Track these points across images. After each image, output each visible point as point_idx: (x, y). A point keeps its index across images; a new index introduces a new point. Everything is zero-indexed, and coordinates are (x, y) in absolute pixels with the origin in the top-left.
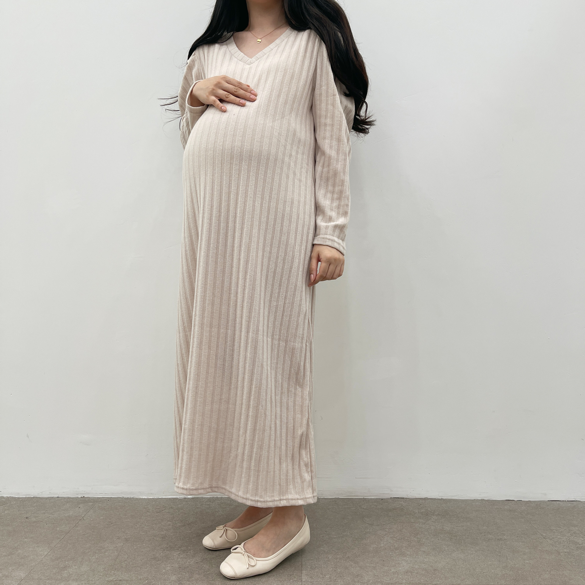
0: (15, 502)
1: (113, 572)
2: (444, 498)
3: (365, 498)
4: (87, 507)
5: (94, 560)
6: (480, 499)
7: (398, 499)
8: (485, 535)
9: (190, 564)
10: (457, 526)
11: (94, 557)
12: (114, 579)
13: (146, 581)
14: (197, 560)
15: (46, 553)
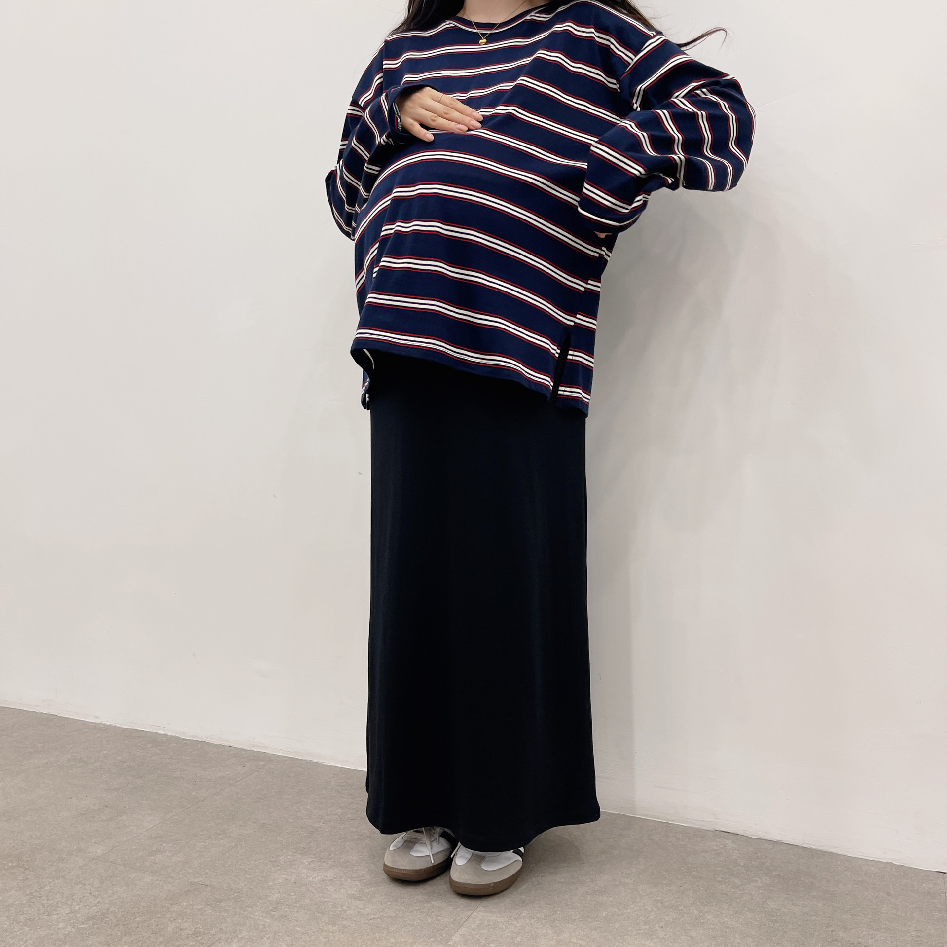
0: (175, 745)
1: (207, 870)
2: (814, 847)
3: (670, 822)
4: (254, 767)
5: (198, 849)
6: (884, 861)
7: (727, 833)
8: (832, 931)
9: (314, 880)
10: (793, 905)
11: (203, 844)
12: (200, 881)
13: (236, 894)
14: (326, 877)
15: (151, 826)
